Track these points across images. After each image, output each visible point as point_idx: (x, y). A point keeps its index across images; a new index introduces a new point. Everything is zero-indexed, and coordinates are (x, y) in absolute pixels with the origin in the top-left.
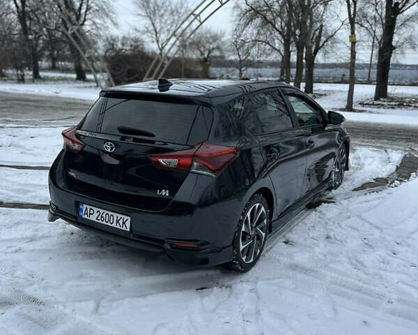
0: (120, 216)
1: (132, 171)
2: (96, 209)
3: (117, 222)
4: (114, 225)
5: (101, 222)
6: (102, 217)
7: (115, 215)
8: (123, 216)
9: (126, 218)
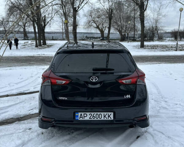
0: (105, 113)
1: (108, 89)
2: (88, 114)
3: (105, 116)
4: (103, 119)
5: (93, 119)
6: (93, 116)
7: (102, 114)
8: (108, 113)
9: (110, 113)
